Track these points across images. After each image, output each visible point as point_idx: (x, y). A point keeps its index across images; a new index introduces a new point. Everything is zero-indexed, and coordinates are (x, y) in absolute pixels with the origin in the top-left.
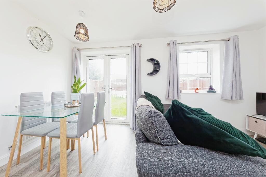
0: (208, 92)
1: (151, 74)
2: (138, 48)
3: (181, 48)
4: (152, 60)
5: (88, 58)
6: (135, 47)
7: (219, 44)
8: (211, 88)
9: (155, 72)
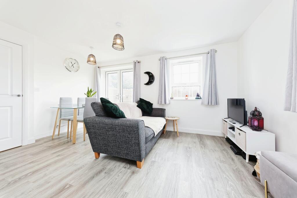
0: (196, 99)
1: (147, 84)
2: (137, 64)
3: (170, 62)
4: (148, 73)
5: (107, 73)
6: (135, 63)
7: (202, 57)
8: (198, 96)
9: (150, 82)
